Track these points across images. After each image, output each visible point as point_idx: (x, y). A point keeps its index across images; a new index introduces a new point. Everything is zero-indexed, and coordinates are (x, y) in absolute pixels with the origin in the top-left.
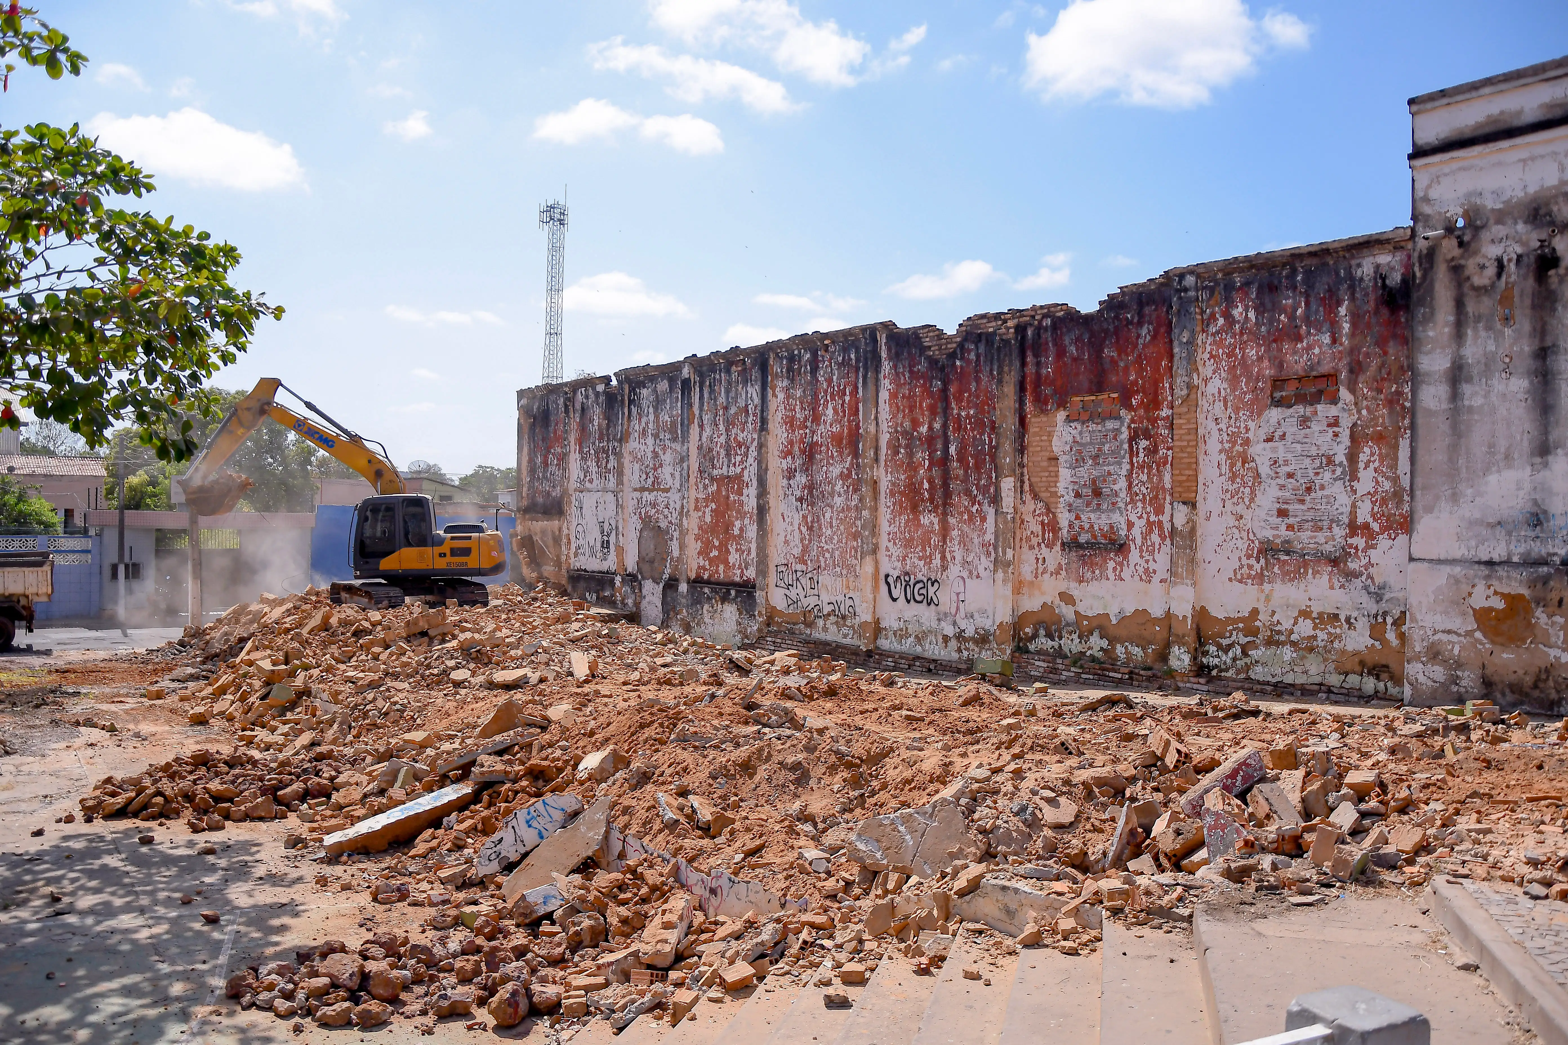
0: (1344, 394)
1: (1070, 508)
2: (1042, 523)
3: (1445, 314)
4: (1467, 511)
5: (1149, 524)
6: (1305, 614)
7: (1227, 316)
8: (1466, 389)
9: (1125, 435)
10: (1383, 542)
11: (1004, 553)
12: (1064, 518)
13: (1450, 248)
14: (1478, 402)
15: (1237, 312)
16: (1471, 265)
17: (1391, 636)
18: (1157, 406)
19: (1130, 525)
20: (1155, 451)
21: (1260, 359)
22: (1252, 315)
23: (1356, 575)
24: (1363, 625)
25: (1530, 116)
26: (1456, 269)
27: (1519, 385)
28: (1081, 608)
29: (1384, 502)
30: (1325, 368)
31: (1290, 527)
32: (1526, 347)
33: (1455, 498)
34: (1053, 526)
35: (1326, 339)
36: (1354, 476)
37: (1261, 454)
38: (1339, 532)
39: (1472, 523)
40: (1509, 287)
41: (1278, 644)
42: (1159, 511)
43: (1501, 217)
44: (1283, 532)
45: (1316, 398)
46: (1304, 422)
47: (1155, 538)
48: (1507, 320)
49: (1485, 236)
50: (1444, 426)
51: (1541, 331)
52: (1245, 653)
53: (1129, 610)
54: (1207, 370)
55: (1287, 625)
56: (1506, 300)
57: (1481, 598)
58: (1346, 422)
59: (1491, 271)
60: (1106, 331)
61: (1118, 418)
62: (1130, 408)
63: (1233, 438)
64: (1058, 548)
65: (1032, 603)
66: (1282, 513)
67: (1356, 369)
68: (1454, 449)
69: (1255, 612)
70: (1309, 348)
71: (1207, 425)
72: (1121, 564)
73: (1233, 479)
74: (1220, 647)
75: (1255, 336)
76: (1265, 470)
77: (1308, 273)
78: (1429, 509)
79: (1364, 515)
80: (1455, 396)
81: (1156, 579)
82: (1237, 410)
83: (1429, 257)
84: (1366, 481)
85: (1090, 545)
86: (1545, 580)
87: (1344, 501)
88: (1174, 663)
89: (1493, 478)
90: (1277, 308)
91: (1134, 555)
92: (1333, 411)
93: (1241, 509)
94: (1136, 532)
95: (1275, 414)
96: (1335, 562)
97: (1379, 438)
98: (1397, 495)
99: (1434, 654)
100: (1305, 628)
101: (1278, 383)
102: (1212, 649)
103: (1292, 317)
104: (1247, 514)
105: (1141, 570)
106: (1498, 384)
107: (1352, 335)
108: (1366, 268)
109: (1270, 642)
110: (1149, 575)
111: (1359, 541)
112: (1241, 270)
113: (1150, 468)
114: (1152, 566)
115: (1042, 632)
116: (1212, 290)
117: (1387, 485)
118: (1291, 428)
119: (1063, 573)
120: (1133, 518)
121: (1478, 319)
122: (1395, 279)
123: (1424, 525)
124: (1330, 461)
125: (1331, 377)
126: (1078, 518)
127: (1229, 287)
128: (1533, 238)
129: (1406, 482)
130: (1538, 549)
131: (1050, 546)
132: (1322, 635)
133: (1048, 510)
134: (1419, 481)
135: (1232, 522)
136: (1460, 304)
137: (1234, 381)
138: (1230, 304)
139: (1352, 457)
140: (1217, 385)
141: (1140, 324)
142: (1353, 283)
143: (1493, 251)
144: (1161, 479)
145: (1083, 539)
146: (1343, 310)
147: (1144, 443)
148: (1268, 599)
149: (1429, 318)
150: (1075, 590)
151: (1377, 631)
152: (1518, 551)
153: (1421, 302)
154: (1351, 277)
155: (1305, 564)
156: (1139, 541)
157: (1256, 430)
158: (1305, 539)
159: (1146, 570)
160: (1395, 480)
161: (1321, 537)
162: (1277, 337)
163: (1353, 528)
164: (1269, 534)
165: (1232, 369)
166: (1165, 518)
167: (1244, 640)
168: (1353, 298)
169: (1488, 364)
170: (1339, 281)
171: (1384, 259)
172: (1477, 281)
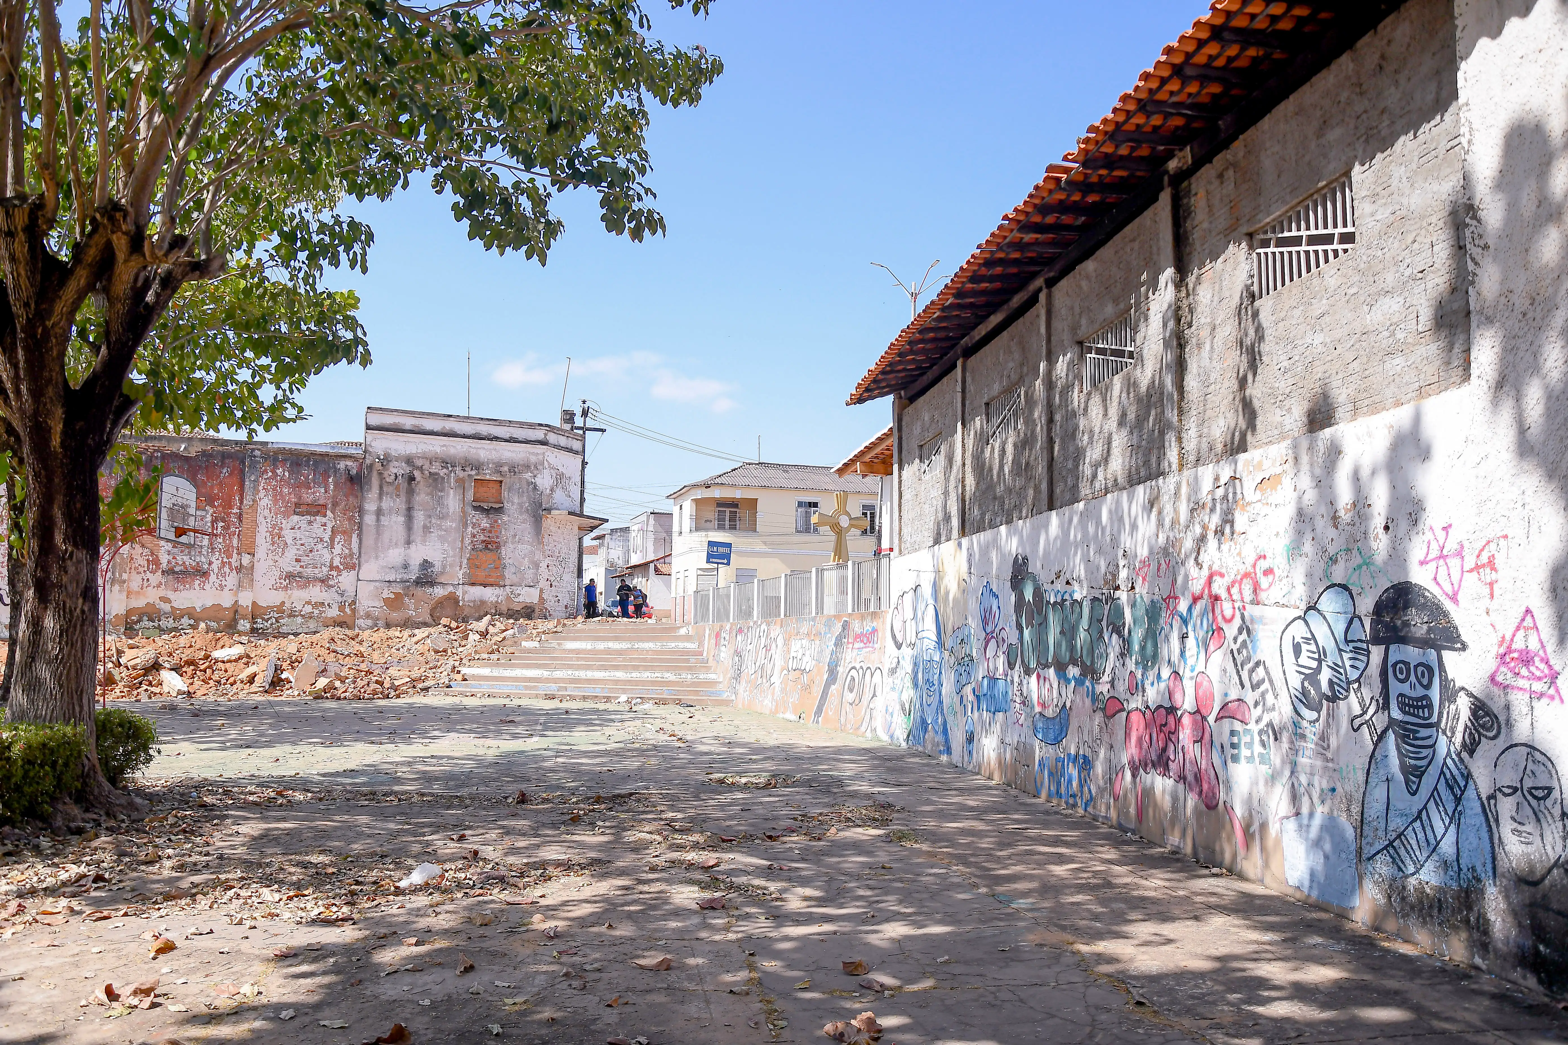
0: (329, 513)
1: (169, 553)
2: (148, 560)
3: (375, 490)
4: (381, 562)
5: (223, 563)
6: (309, 603)
7: (273, 472)
8: (382, 518)
9: (209, 518)
10: (345, 573)
11: (120, 575)
12: (164, 559)
13: (378, 466)
14: (386, 523)
15: (279, 471)
16: (386, 474)
17: (348, 610)
18: (231, 508)
19: (210, 563)
20: (229, 528)
21: (290, 494)
22: (287, 474)
23: (333, 587)
24: (335, 607)
25: (408, 427)
26: (380, 474)
27: (401, 519)
28: (175, 605)
29: (345, 558)
30: (321, 502)
31: (301, 567)
32: (404, 506)
33: (377, 558)
34: (157, 562)
35: (323, 490)
36: (333, 547)
37: (288, 535)
38: (325, 570)
39: (383, 567)
40: (399, 484)
41: (294, 616)
42: (230, 556)
43: (397, 459)
44: (298, 569)
45: (317, 514)
46: (310, 523)
47: (227, 569)
48: (398, 496)
49: (391, 464)
50: (374, 531)
51: (409, 501)
52: (277, 621)
53: (209, 604)
54: (262, 494)
55: (299, 608)
56: (397, 488)
57: (386, 595)
58: (329, 526)
59: (393, 477)
60: (200, 467)
61: (204, 510)
62: (213, 506)
63: (274, 527)
64: (159, 573)
65: (139, 603)
66: (297, 560)
67: (335, 504)
68: (377, 540)
69: (283, 603)
70: (314, 493)
71: (260, 519)
72: (204, 582)
73: (273, 544)
74: (263, 619)
75: (288, 484)
76: (289, 541)
77: (315, 462)
78: (367, 562)
79: (336, 562)
80: (378, 520)
81: (226, 589)
82: (276, 514)
83: (371, 467)
84: (338, 549)
85: (182, 572)
86: (408, 587)
87: (327, 557)
88: (240, 628)
89: (391, 551)
90: (299, 473)
91: (213, 578)
92: (324, 520)
93: (276, 558)
94: (215, 566)
95: (296, 518)
96: (323, 581)
97: (344, 533)
98: (351, 555)
99: (368, 616)
100: (308, 609)
101: (297, 505)
102: (259, 620)
103: (307, 478)
104: (280, 560)
105: (217, 585)
106: (394, 518)
107: (334, 491)
108: (342, 465)
109: (290, 616)
110: (222, 587)
111: (334, 573)
112: (283, 454)
113: (224, 536)
114: (224, 583)
115: (145, 618)
116: (266, 459)
117: (347, 551)
118: (304, 525)
119: (163, 586)
120: (213, 560)
121: (387, 494)
122: (354, 472)
123: (365, 568)
124: (321, 540)
125: (325, 506)
126: (174, 558)
127: (275, 460)
128: (408, 469)
129: (355, 550)
130: (406, 577)
131: (153, 572)
132: (316, 612)
133: (152, 554)
134: (363, 551)
135: (272, 563)
136: (381, 487)
137: (275, 502)
138: (276, 467)
139: (332, 539)
140: (265, 501)
141: (222, 467)
142: (336, 471)
143: (395, 471)
144: (231, 542)
145: (177, 569)
146: (330, 480)
147: (221, 524)
148: (290, 597)
149: (370, 490)
150: (170, 595)
151: (341, 608)
152: (399, 577)
153: (367, 483)
154: (335, 468)
155: (309, 582)
156: (216, 571)
157: (286, 524)
158: (309, 571)
159: (220, 585)
160: (350, 549)
161: (316, 571)
162: (298, 486)
163: (332, 568)
164: (291, 569)
165: (275, 496)
166: (233, 561)
167: (276, 615)
168: (335, 476)
169: (391, 510)
170: (330, 468)
171: (349, 463)
172: (388, 480)
